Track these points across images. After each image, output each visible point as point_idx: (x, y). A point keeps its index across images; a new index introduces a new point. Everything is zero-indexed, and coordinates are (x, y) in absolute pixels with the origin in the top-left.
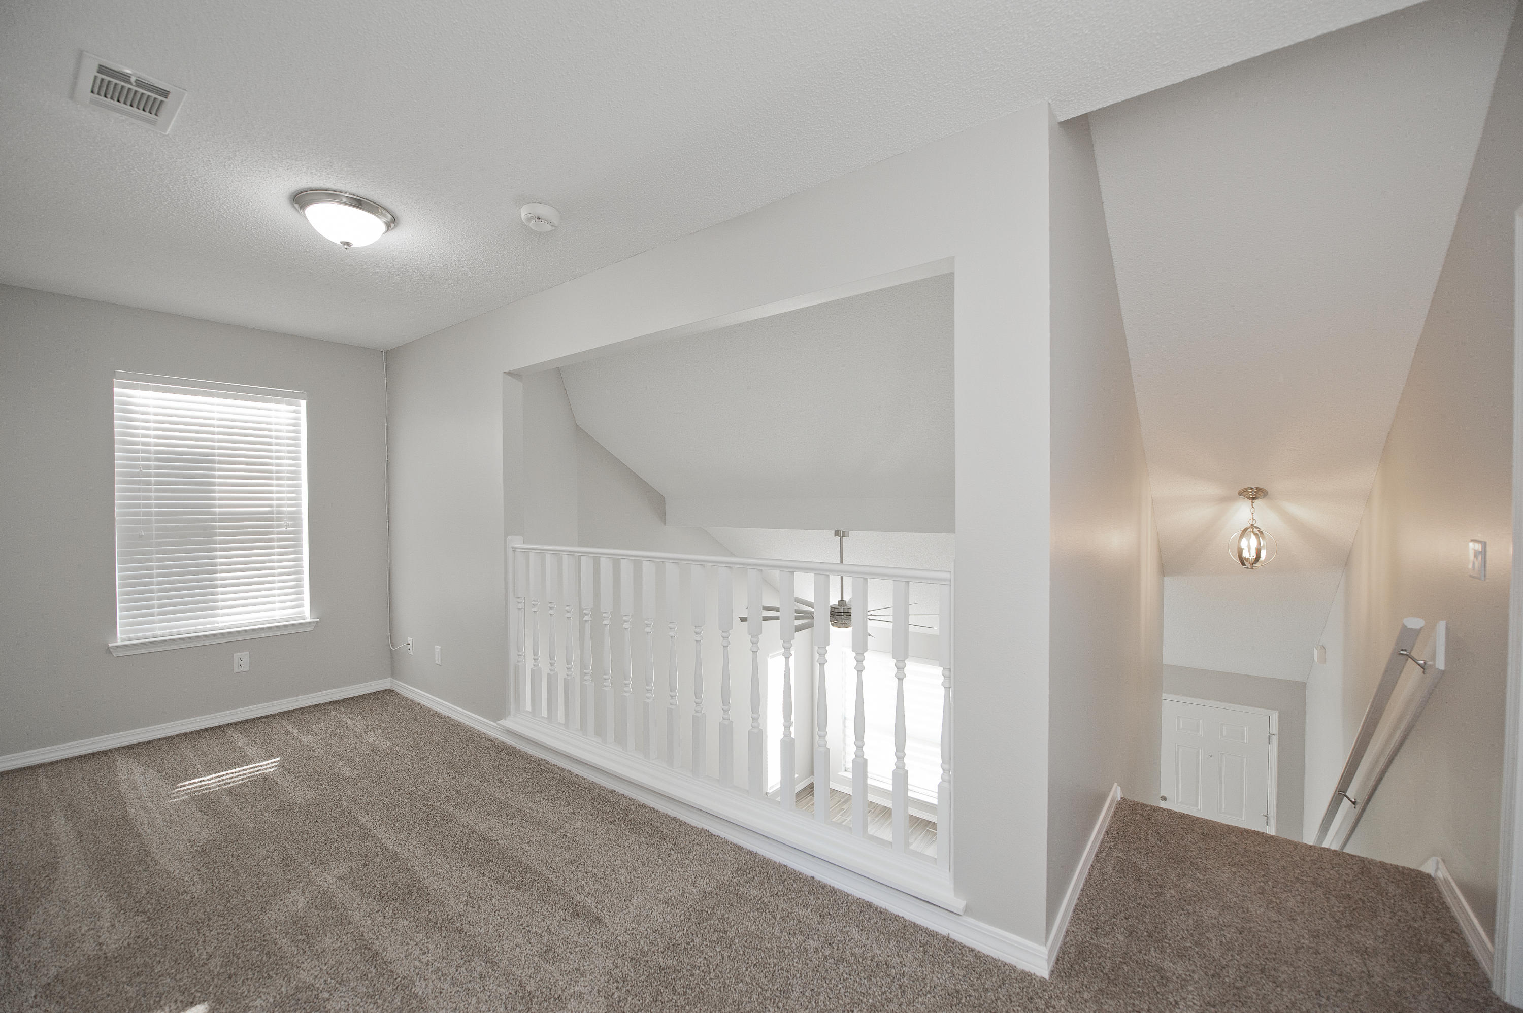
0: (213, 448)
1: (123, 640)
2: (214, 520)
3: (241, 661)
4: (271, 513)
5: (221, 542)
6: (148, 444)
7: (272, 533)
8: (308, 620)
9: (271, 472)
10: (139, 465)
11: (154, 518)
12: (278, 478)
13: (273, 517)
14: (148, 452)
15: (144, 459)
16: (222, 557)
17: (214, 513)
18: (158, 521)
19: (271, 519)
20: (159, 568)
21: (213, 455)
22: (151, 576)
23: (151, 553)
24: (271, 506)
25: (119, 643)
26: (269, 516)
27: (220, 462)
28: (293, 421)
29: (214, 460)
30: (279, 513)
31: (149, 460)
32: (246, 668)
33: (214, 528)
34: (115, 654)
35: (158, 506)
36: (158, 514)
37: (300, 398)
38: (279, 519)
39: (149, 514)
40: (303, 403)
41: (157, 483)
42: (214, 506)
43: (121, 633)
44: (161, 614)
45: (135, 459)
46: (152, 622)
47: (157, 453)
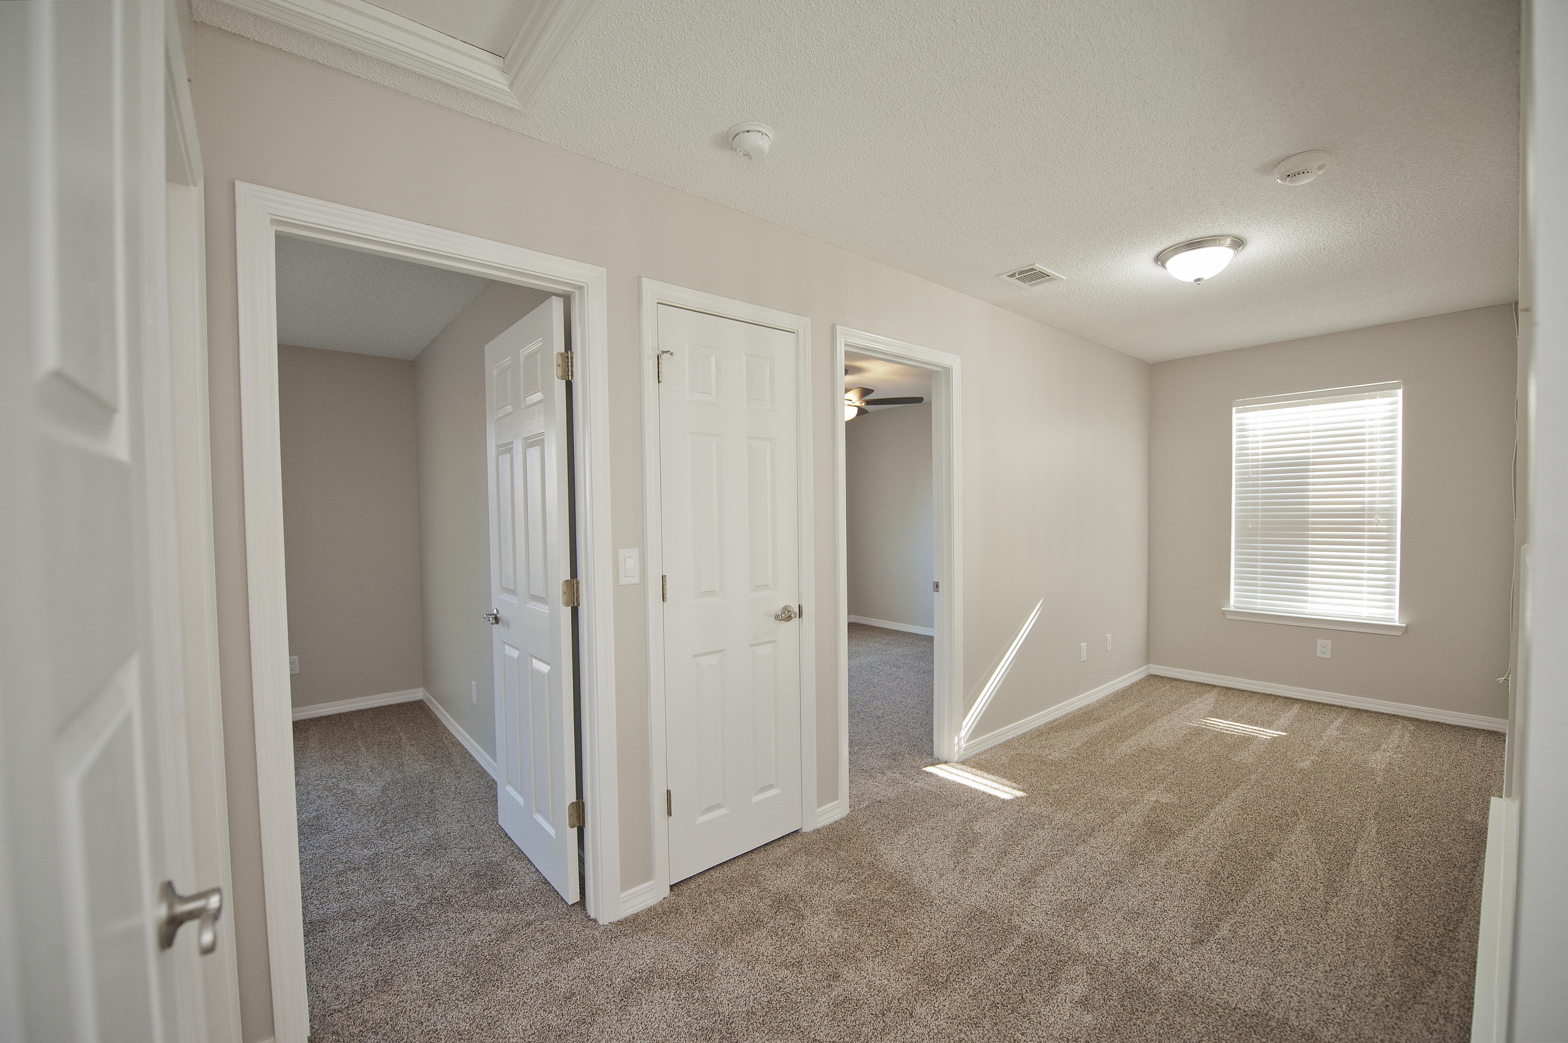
0: (1308, 451)
1: (1235, 607)
2: (1307, 516)
3: (1324, 648)
4: (1362, 509)
5: (1313, 536)
6: (1257, 454)
7: (1363, 530)
8: (1397, 624)
9: (1363, 468)
10: (1249, 472)
11: (1260, 513)
12: (1371, 475)
13: (1364, 514)
14: (1257, 460)
15: (1253, 467)
16: (1314, 550)
17: (1307, 510)
18: (1263, 517)
19: (1363, 516)
20: (1263, 554)
21: (1308, 458)
22: (1256, 560)
23: (1257, 542)
24: (1363, 503)
25: (1232, 609)
26: (1359, 514)
27: (1314, 464)
28: (1390, 414)
29: (1309, 462)
30: (1370, 509)
31: (1257, 467)
32: (1328, 656)
33: (1308, 523)
34: (1228, 617)
35: (1263, 504)
36: (1263, 510)
37: (1397, 387)
38: (1370, 516)
39: (1257, 510)
40: (1400, 392)
41: (1263, 485)
42: (1308, 504)
43: (1234, 602)
44: (1263, 592)
45: (1247, 467)
46: (1256, 598)
47: (1264, 460)
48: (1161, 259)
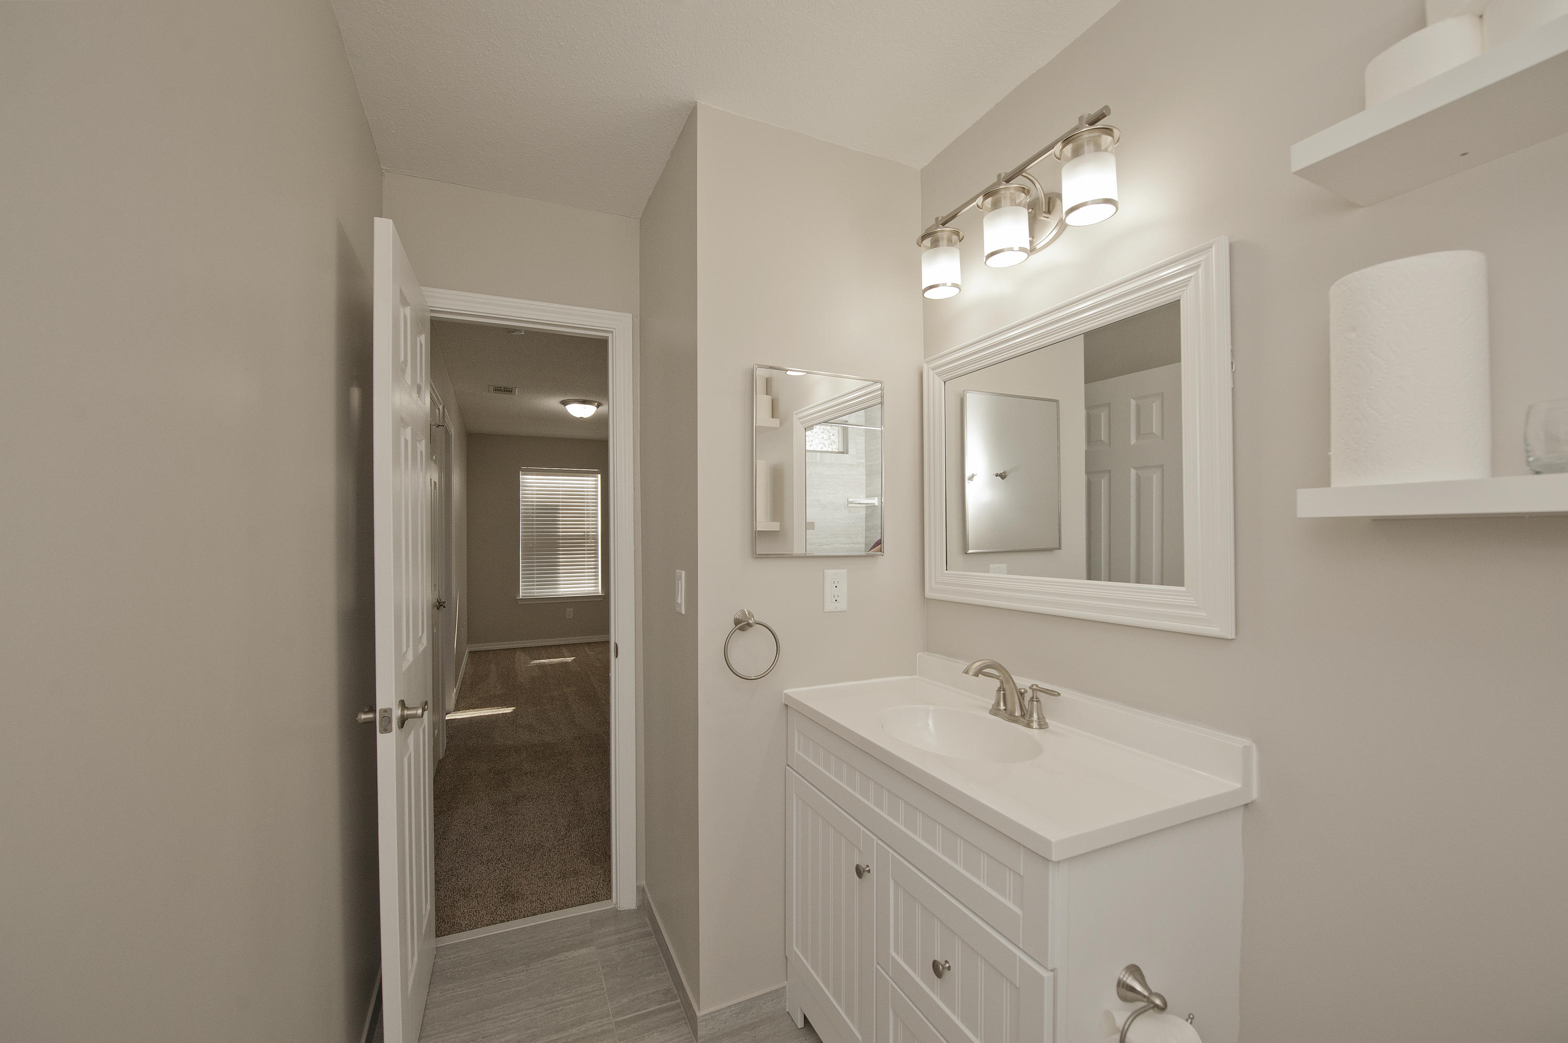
2: (558, 539)
3: (570, 613)
4: (584, 535)
5: (561, 551)
6: (533, 502)
7: (584, 546)
8: (600, 594)
9: (584, 513)
11: (535, 538)
12: (587, 517)
14: (533, 505)
16: (562, 558)
17: (558, 536)
18: (537, 540)
19: (584, 539)
20: (536, 562)
21: (559, 506)
22: (533, 566)
23: (533, 555)
24: (583, 532)
25: (521, 597)
26: (582, 537)
28: (594, 486)
29: (559, 508)
30: (588, 535)
31: (533, 509)
33: (558, 543)
34: (519, 603)
35: (537, 532)
36: (537, 536)
37: (597, 473)
38: (588, 539)
39: (533, 536)
40: (599, 476)
41: (537, 521)
42: (559, 532)
43: (522, 594)
44: (537, 585)
45: (528, 509)
46: (534, 589)
47: (537, 506)
48: (565, 403)
